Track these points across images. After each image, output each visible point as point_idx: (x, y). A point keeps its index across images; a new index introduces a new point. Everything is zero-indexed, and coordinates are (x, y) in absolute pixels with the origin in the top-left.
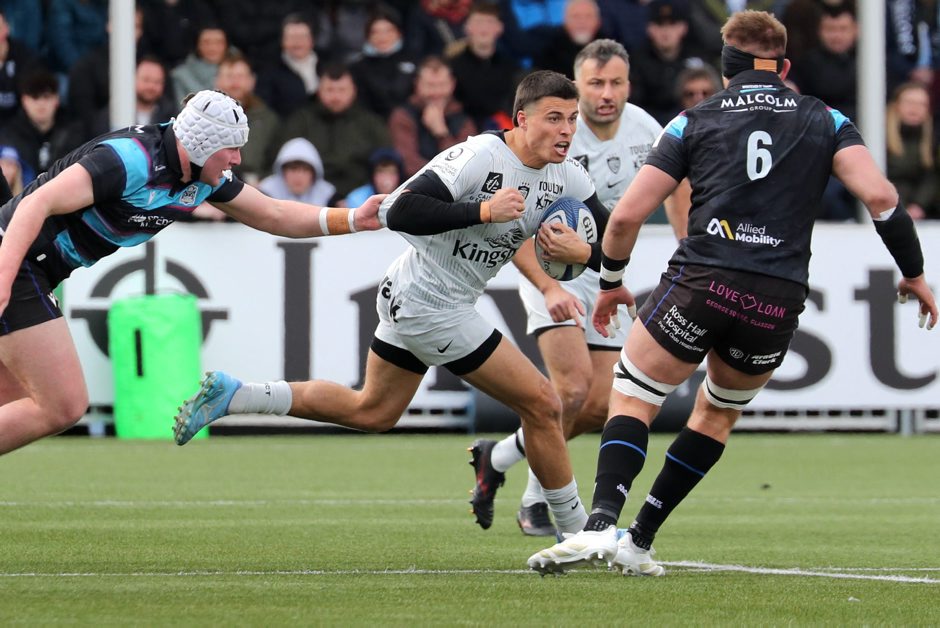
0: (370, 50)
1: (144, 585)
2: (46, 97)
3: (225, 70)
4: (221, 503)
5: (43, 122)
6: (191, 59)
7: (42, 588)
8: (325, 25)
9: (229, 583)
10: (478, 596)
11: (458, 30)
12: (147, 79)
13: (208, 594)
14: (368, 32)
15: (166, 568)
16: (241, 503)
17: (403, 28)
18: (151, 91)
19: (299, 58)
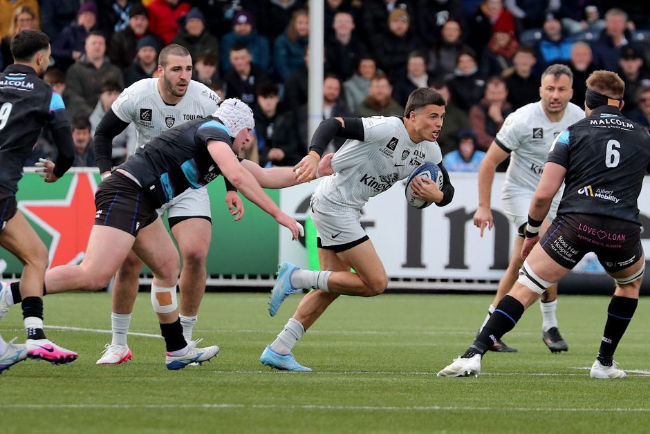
0: (459, 72)
1: (324, 379)
2: (271, 97)
3: (375, 83)
4: (369, 332)
5: (269, 111)
6: (355, 77)
7: (265, 380)
8: (433, 57)
9: (373, 379)
10: (517, 388)
11: (510, 62)
12: (330, 88)
13: (361, 385)
14: (457, 62)
15: (337, 370)
16: (380, 333)
17: (478, 60)
18: (332, 95)
19: (417, 76)
